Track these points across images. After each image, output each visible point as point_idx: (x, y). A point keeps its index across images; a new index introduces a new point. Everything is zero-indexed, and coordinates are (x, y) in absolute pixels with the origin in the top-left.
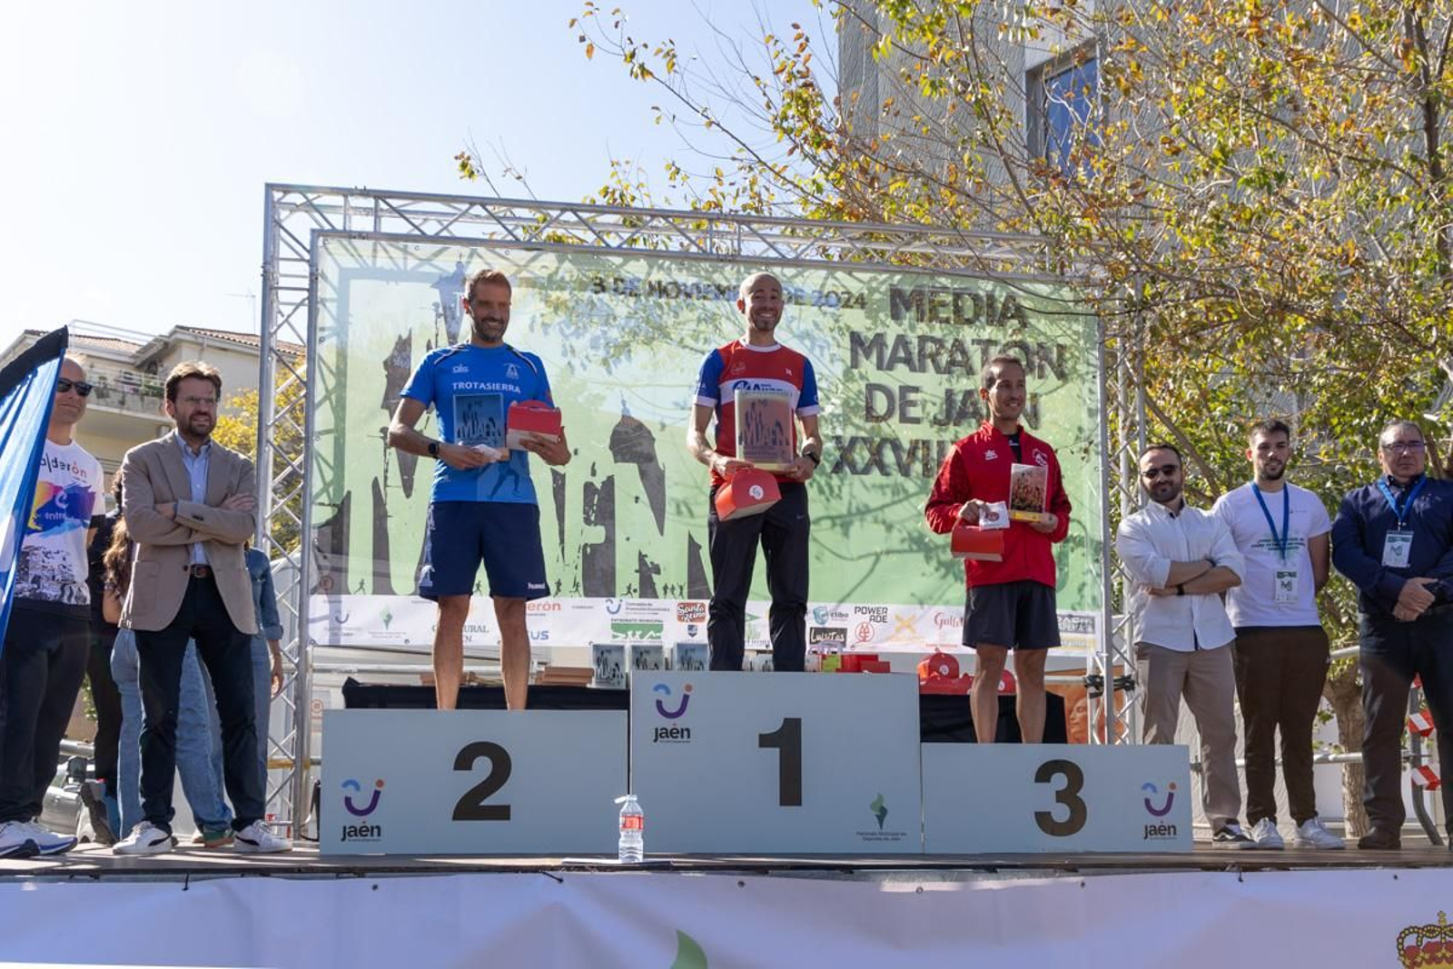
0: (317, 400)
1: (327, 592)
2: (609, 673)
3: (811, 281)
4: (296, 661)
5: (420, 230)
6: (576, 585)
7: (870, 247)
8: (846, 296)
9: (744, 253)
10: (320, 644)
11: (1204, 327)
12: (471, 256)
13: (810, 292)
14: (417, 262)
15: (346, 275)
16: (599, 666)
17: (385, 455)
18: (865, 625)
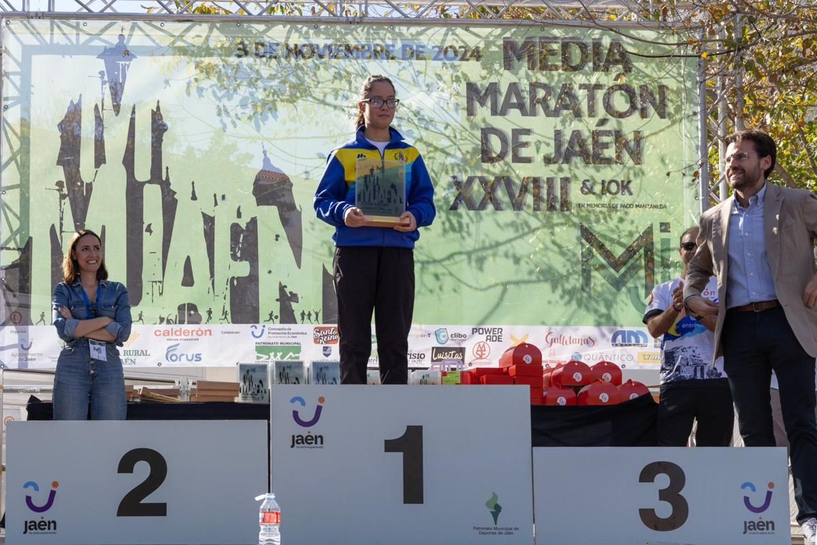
1: (15, 324)
2: (254, 390)
3: (433, 37)
5: (87, 9)
6: (225, 313)
7: (486, 4)
8: (463, 50)
9: (372, 14)
10: (10, 367)
11: (801, 62)
12: (132, 29)
13: (431, 48)
14: (88, 37)
15: (28, 52)
16: (245, 382)
17: (61, 205)
18: (482, 344)
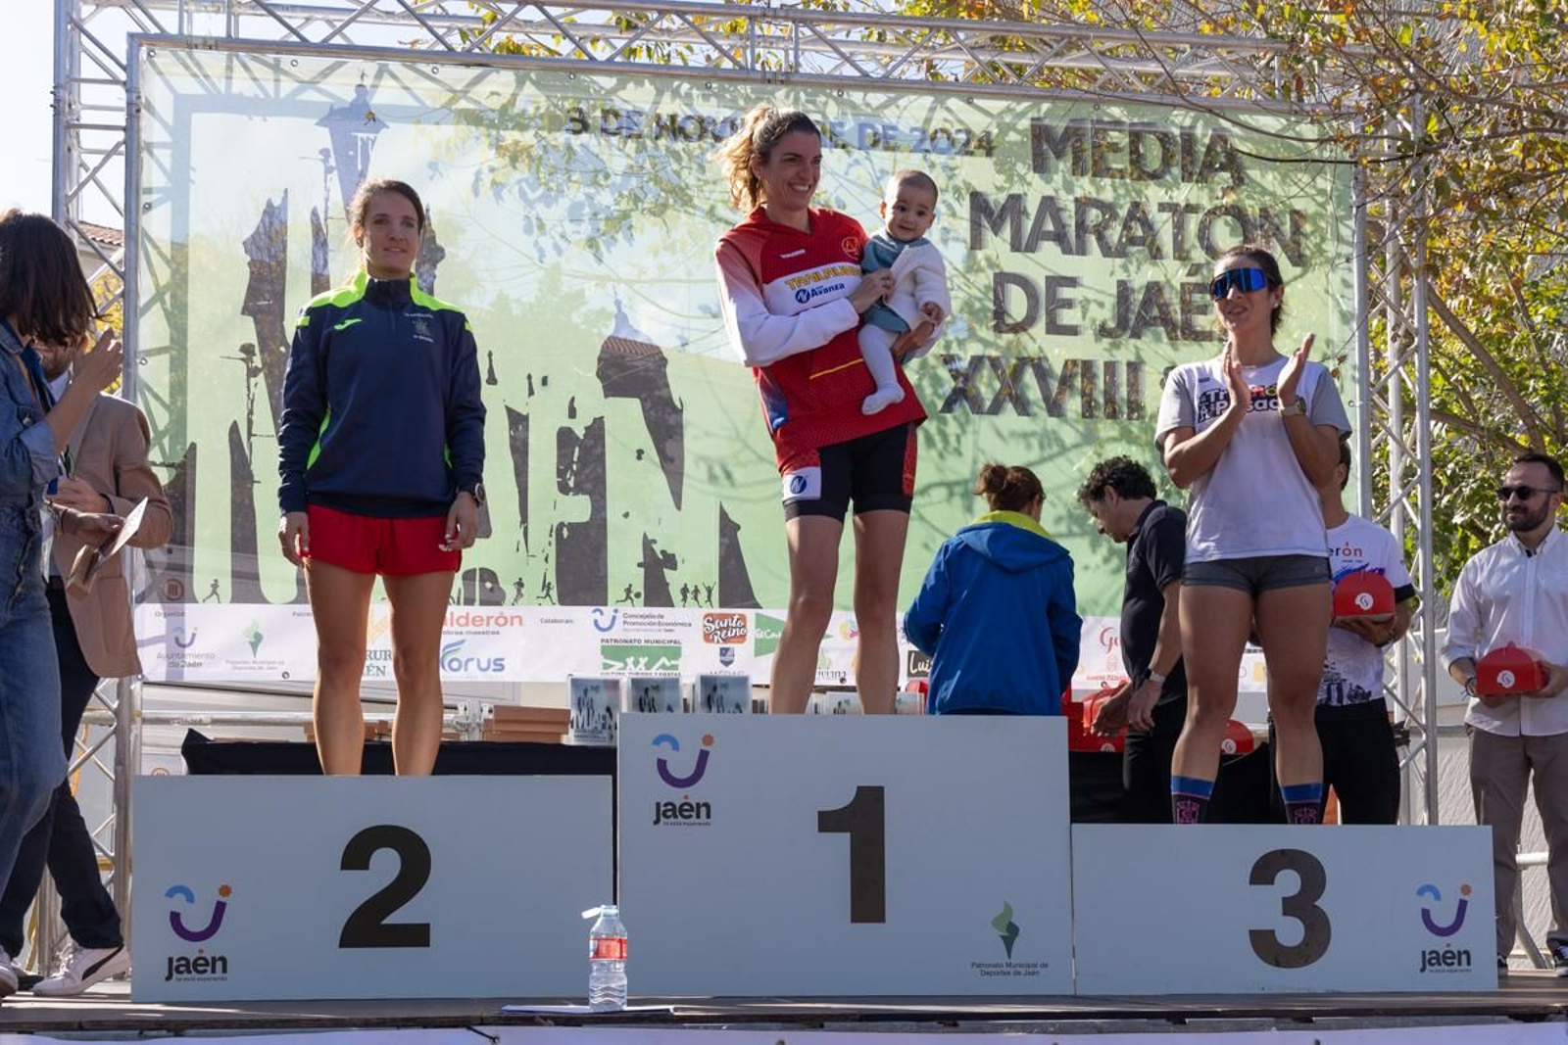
0: (143, 301)
1: (163, 600)
2: (596, 723)
3: (911, 113)
4: (115, 706)
5: (299, 36)
6: (546, 586)
8: (962, 137)
9: (805, 69)
10: (152, 680)
11: (1520, 180)
12: (379, 75)
13: (908, 132)
14: (296, 85)
15: (185, 106)
16: (580, 709)
17: (248, 388)
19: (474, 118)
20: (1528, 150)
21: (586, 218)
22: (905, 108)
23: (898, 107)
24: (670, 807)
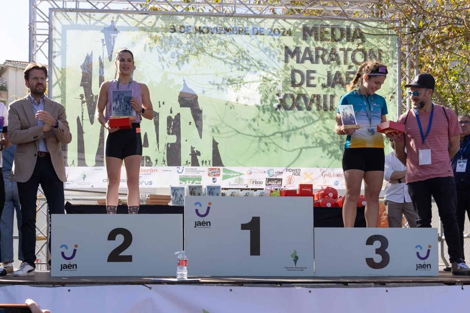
0: (54, 83)
2: (178, 199)
3: (268, 24)
5: (95, 7)
6: (164, 161)
7: (294, 8)
8: (283, 30)
12: (118, 18)
13: (267, 29)
14: (95, 21)
15: (65, 28)
16: (173, 196)
17: (82, 106)
18: (290, 177)
19: (144, 29)
20: (450, 30)
21: (176, 57)
22: (266, 23)
23: (264, 22)
24: (199, 223)
